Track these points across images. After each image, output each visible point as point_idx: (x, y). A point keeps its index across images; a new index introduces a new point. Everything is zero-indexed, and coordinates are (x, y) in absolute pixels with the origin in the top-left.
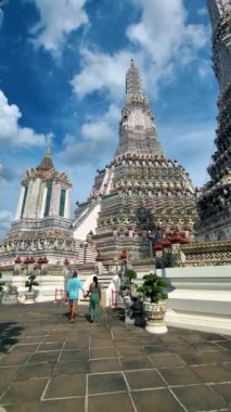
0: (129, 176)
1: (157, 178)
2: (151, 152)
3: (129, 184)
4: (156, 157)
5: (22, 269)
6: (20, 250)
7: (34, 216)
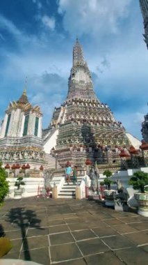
0: (77, 112)
1: (95, 114)
2: (90, 98)
3: (78, 117)
4: (93, 101)
5: (11, 173)
6: (6, 159)
7: (15, 136)
